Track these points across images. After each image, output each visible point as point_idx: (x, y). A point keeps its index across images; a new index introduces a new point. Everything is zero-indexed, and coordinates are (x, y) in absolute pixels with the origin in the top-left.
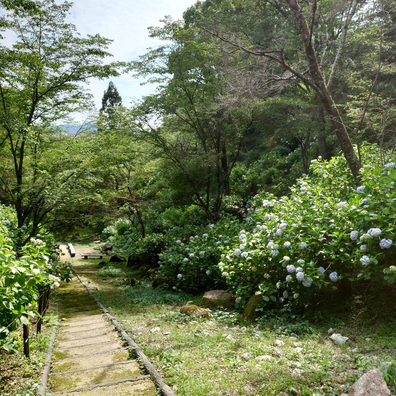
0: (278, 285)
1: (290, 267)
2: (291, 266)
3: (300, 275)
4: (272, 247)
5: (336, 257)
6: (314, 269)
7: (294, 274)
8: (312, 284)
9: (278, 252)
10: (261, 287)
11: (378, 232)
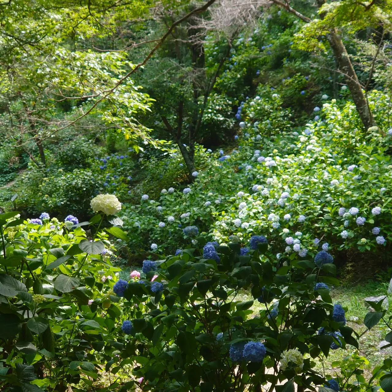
0: (278, 256)
1: (289, 240)
2: (290, 238)
3: (297, 247)
4: (273, 219)
5: (328, 230)
6: (310, 240)
7: (292, 245)
8: (307, 254)
9: (278, 224)
10: (262, 258)
11: (355, 211)
